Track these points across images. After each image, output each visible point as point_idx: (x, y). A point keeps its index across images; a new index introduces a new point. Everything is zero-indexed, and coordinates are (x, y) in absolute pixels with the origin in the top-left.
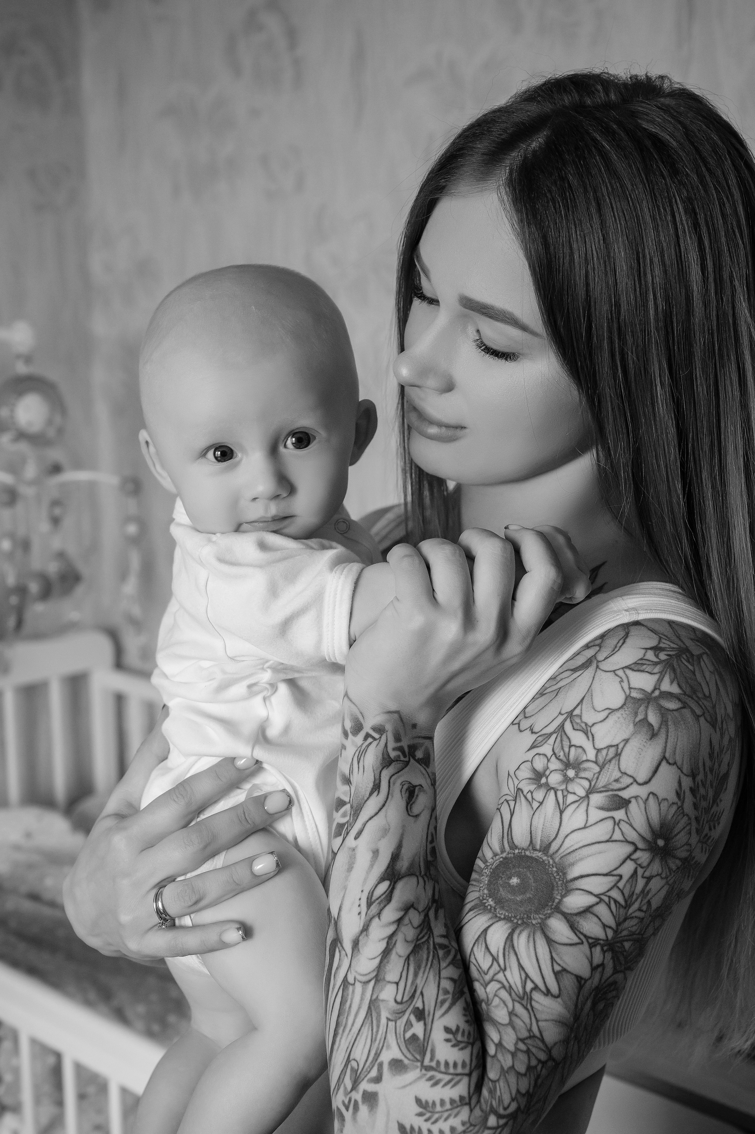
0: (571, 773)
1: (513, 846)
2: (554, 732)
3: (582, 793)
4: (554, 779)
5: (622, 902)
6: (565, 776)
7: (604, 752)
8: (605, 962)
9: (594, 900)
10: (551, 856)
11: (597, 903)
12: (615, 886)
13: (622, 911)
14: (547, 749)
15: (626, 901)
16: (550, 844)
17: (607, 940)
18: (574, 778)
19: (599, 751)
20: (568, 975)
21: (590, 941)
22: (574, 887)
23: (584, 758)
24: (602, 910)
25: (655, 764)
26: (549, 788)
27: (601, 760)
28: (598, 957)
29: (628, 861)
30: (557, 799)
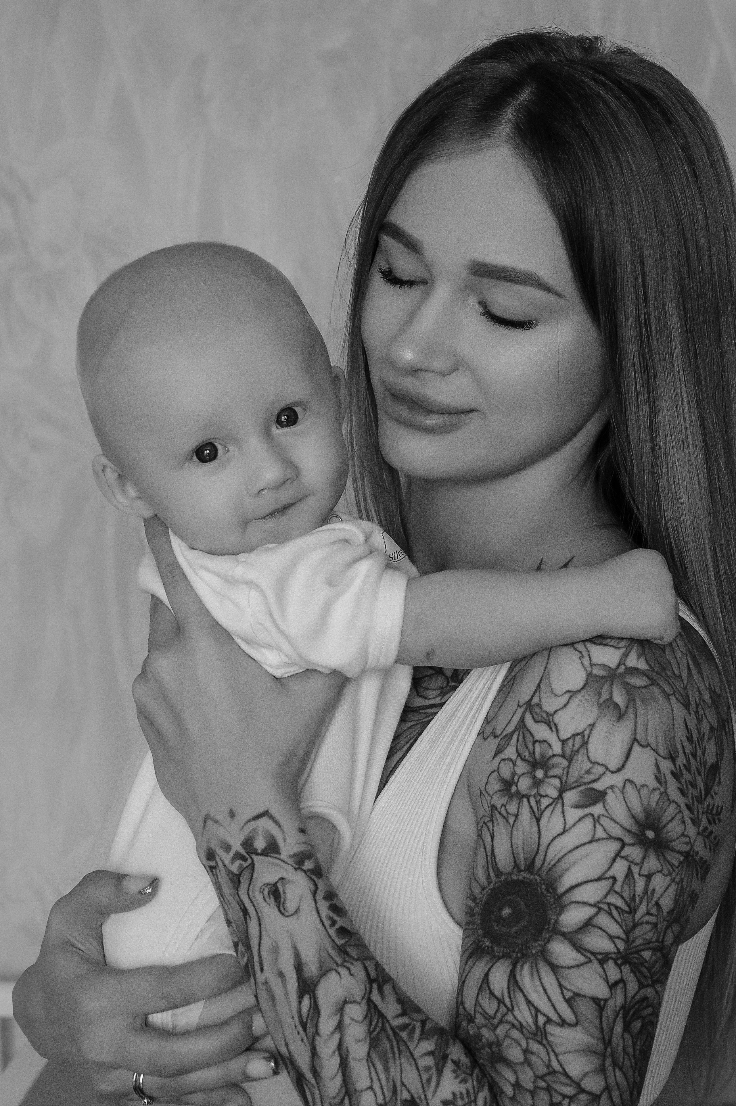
0: (540, 774)
1: (499, 873)
2: (515, 730)
3: (554, 794)
4: (524, 784)
5: (625, 907)
6: (534, 778)
7: (570, 743)
8: (625, 976)
9: (592, 911)
10: (538, 873)
11: (597, 914)
12: (611, 890)
13: (628, 918)
14: (510, 752)
15: (629, 906)
16: (534, 860)
17: (619, 952)
18: (544, 778)
19: (564, 742)
20: (583, 999)
21: (599, 957)
22: (567, 901)
23: (551, 753)
24: (603, 920)
25: (626, 748)
26: (521, 796)
27: (567, 751)
28: (613, 972)
29: (618, 860)
30: (531, 807)
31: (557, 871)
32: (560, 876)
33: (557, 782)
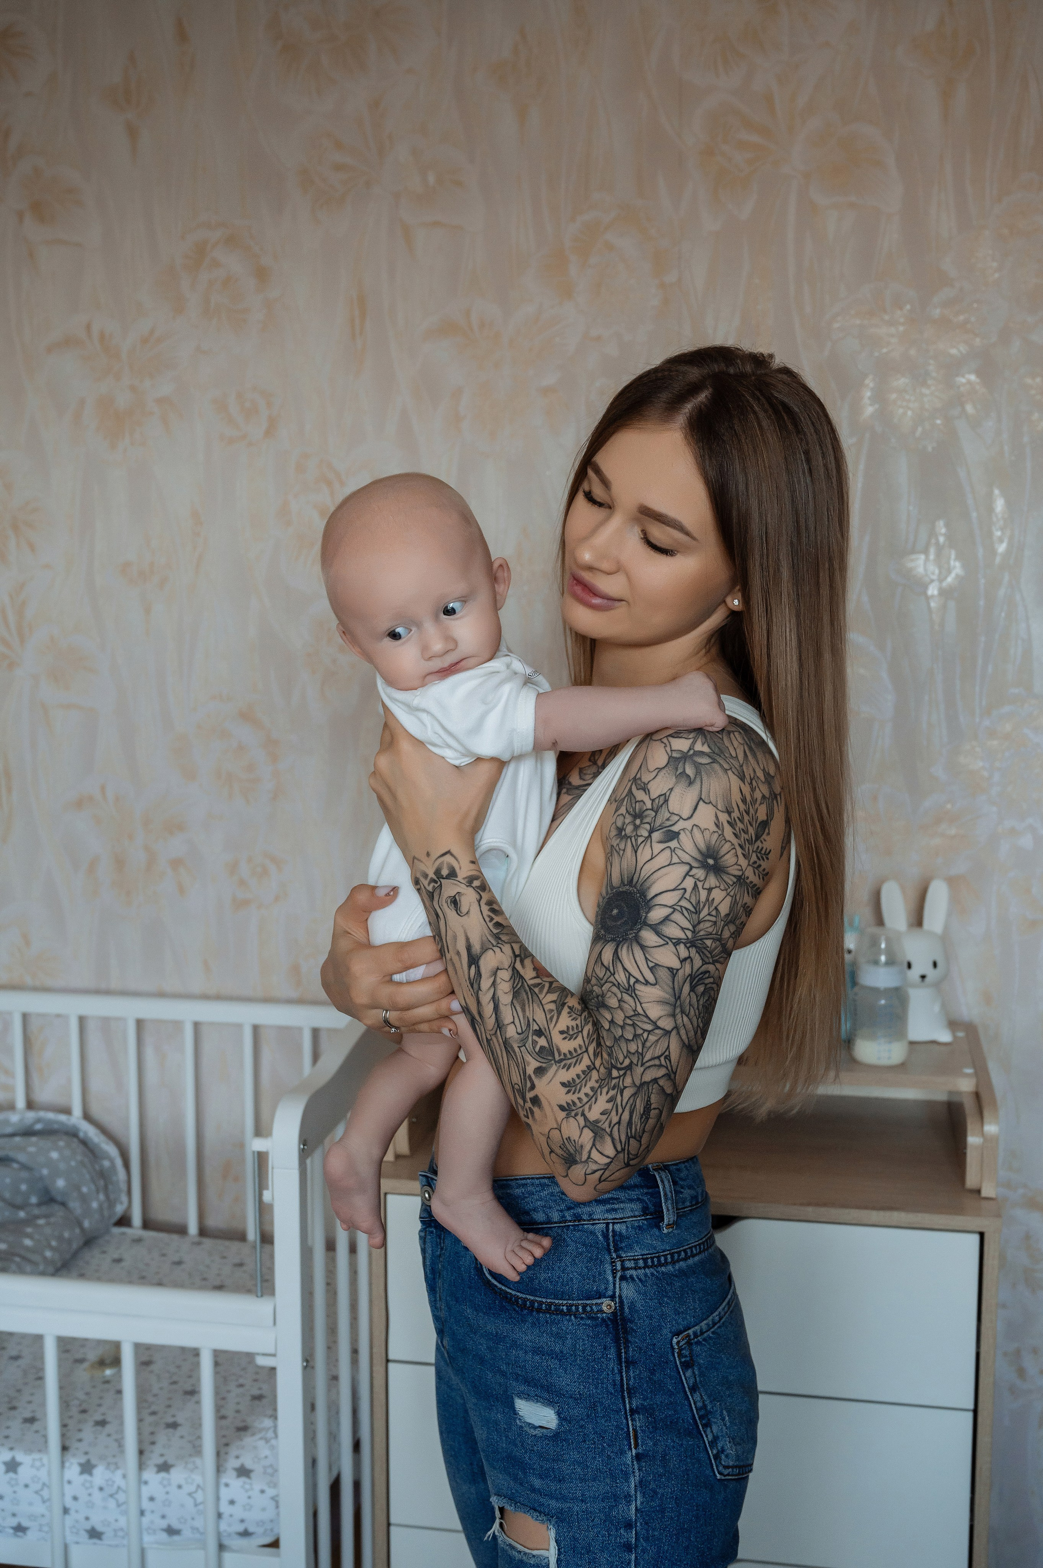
0: (638, 822)
1: (613, 888)
2: (625, 797)
3: (646, 834)
4: (629, 830)
5: (693, 910)
6: (635, 825)
7: (657, 801)
8: (692, 955)
9: (671, 910)
10: (635, 886)
11: (673, 913)
12: (683, 897)
13: (695, 917)
14: (623, 810)
15: (695, 908)
16: (633, 878)
17: (688, 938)
18: (640, 825)
19: (653, 800)
20: (661, 968)
21: (674, 941)
22: (653, 904)
23: (645, 808)
24: (677, 917)
25: (694, 804)
26: (627, 838)
27: (655, 806)
28: (683, 952)
29: (688, 877)
30: (632, 844)
31: (647, 884)
32: (649, 888)
33: (648, 827)
